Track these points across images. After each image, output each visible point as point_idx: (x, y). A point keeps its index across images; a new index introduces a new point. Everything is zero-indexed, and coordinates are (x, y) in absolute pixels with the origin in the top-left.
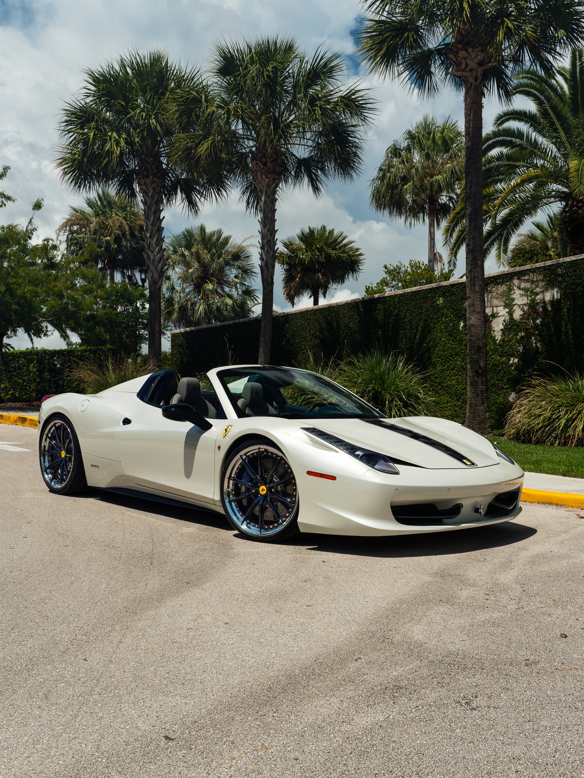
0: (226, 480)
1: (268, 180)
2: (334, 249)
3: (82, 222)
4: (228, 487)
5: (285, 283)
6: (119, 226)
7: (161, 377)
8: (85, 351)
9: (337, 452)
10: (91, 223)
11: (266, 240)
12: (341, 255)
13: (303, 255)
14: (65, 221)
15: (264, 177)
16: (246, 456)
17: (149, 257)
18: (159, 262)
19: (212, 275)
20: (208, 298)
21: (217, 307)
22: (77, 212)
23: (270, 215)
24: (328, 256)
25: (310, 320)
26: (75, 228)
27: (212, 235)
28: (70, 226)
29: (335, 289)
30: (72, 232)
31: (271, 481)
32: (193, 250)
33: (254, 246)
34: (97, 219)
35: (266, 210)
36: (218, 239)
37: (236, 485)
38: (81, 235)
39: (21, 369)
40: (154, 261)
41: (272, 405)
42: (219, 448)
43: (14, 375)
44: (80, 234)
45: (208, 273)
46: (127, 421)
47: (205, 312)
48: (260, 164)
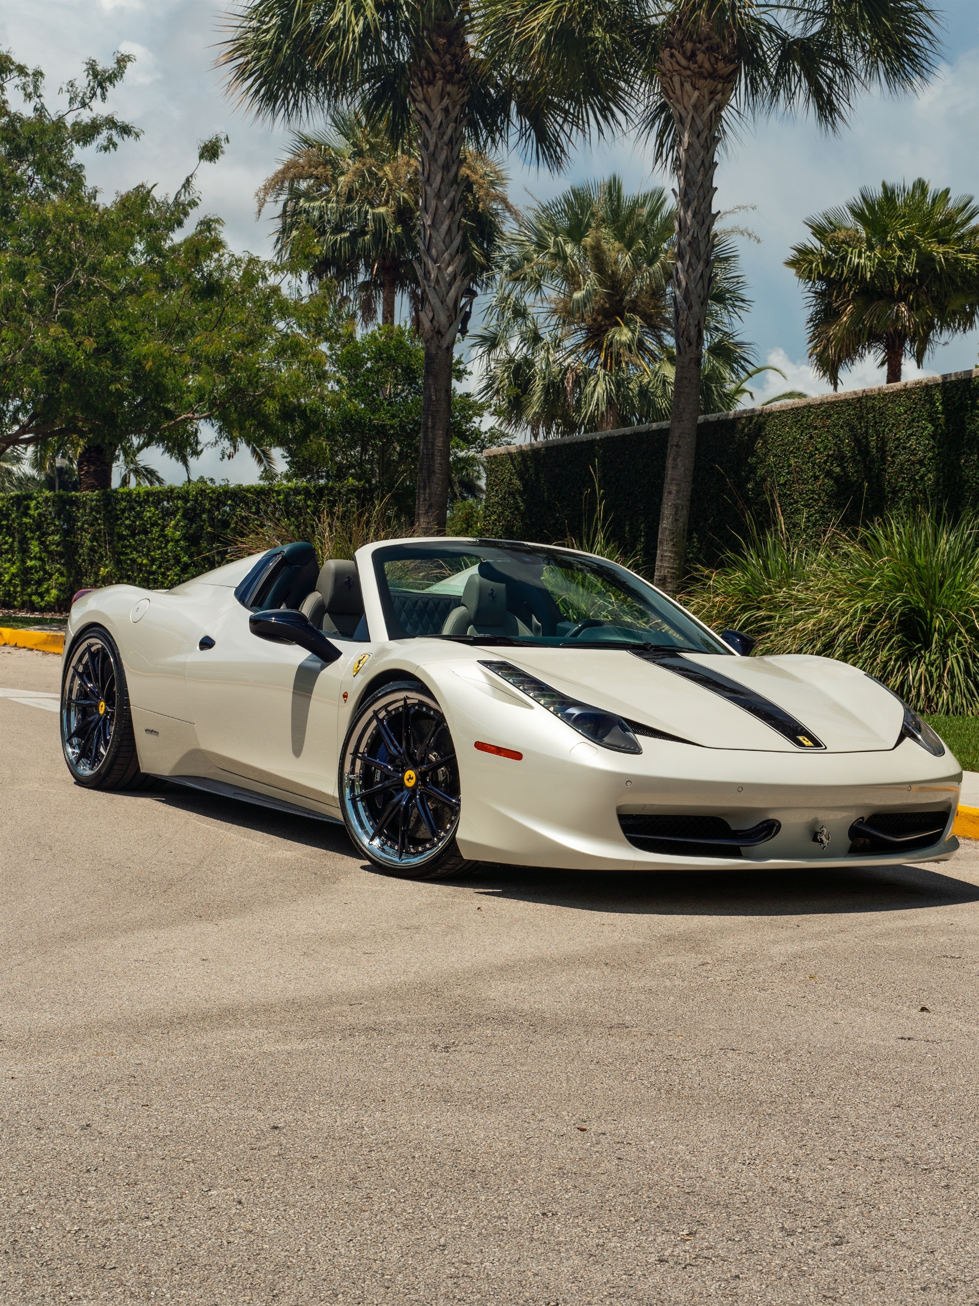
0: (349, 758)
1: (697, 93)
2: (942, 242)
3: (320, 169)
4: (352, 772)
5: (816, 326)
6: (410, 180)
7: (283, 558)
8: (297, 491)
9: (531, 707)
10: (342, 173)
11: (689, 237)
12: (960, 256)
13: (860, 257)
14: (280, 167)
15: (688, 87)
16: (387, 711)
17: (427, 274)
18: (450, 285)
19: (634, 307)
20: (618, 363)
21: (641, 386)
22: (311, 146)
23: (700, 178)
24: (926, 261)
25: (816, 428)
26: (303, 185)
27: (637, 204)
28: (292, 180)
29: (946, 343)
30: (296, 195)
31: (424, 759)
32: (588, 241)
33: (742, 233)
34: (358, 165)
35: (691, 165)
36: (654, 214)
37: (366, 768)
38: (317, 204)
39: (146, 533)
40: (437, 282)
41: (528, 623)
42: (345, 696)
43: (130, 546)
44: (314, 199)
45: (622, 300)
46: (207, 643)
47: (610, 401)
48: (679, 57)
